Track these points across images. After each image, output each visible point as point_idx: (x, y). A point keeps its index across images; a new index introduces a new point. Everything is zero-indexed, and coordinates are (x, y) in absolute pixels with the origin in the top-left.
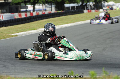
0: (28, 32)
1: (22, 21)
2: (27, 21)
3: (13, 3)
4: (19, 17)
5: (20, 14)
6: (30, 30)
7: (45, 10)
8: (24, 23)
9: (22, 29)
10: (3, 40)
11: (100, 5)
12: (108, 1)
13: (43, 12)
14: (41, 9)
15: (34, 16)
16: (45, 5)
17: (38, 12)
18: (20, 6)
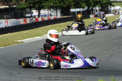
0: (34, 38)
1: (28, 27)
2: (33, 27)
3: (18, 8)
4: (24, 23)
5: (25, 19)
6: (36, 36)
7: (51, 15)
8: (30, 29)
9: (28, 35)
10: (8, 47)
11: (106, 9)
12: (115, 5)
13: (48, 17)
14: (46, 14)
15: (39, 22)
16: (50, 10)
17: (44, 17)
18: (25, 11)
